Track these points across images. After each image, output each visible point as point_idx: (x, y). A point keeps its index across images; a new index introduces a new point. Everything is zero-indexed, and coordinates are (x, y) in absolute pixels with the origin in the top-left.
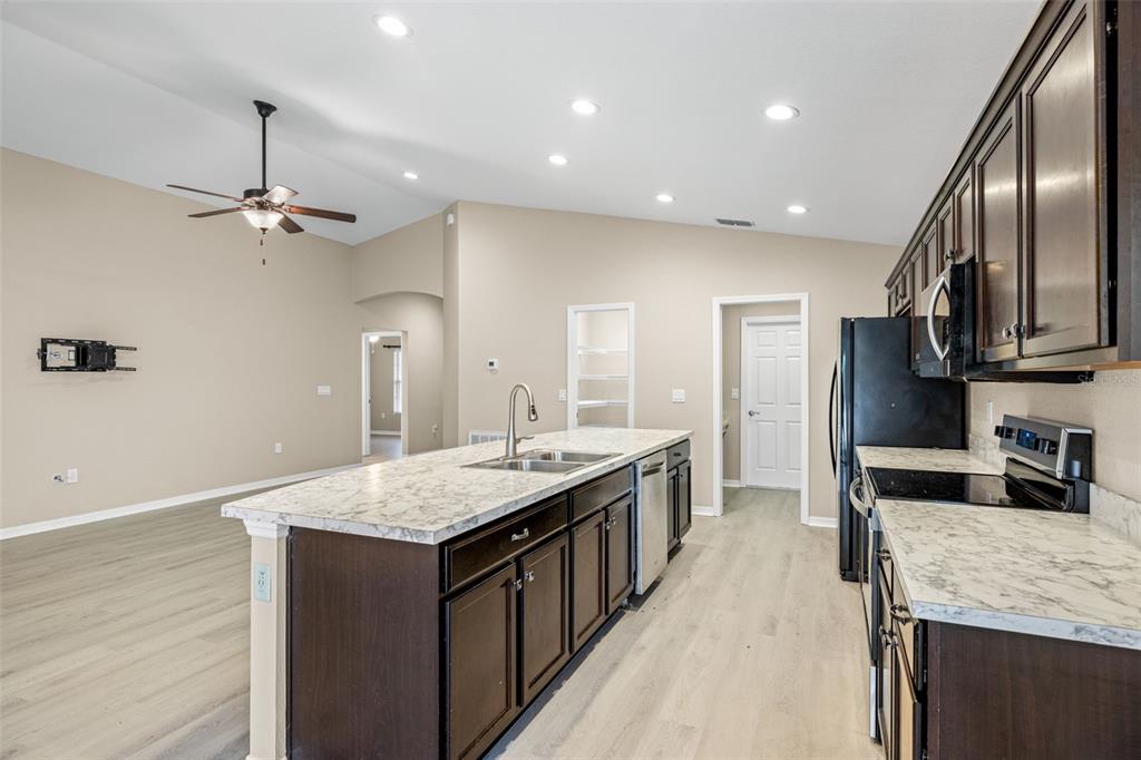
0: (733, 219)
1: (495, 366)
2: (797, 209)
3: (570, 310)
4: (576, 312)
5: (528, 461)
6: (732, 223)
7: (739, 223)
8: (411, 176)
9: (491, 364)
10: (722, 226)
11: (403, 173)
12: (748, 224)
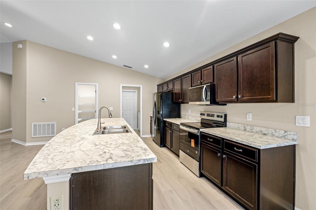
0: (128, 66)
1: (45, 100)
2: (146, 66)
3: (76, 84)
4: (78, 85)
5: (107, 130)
6: (127, 66)
7: (129, 67)
8: (8, 25)
9: (43, 99)
10: (125, 67)
11: (4, 23)
12: (131, 68)
